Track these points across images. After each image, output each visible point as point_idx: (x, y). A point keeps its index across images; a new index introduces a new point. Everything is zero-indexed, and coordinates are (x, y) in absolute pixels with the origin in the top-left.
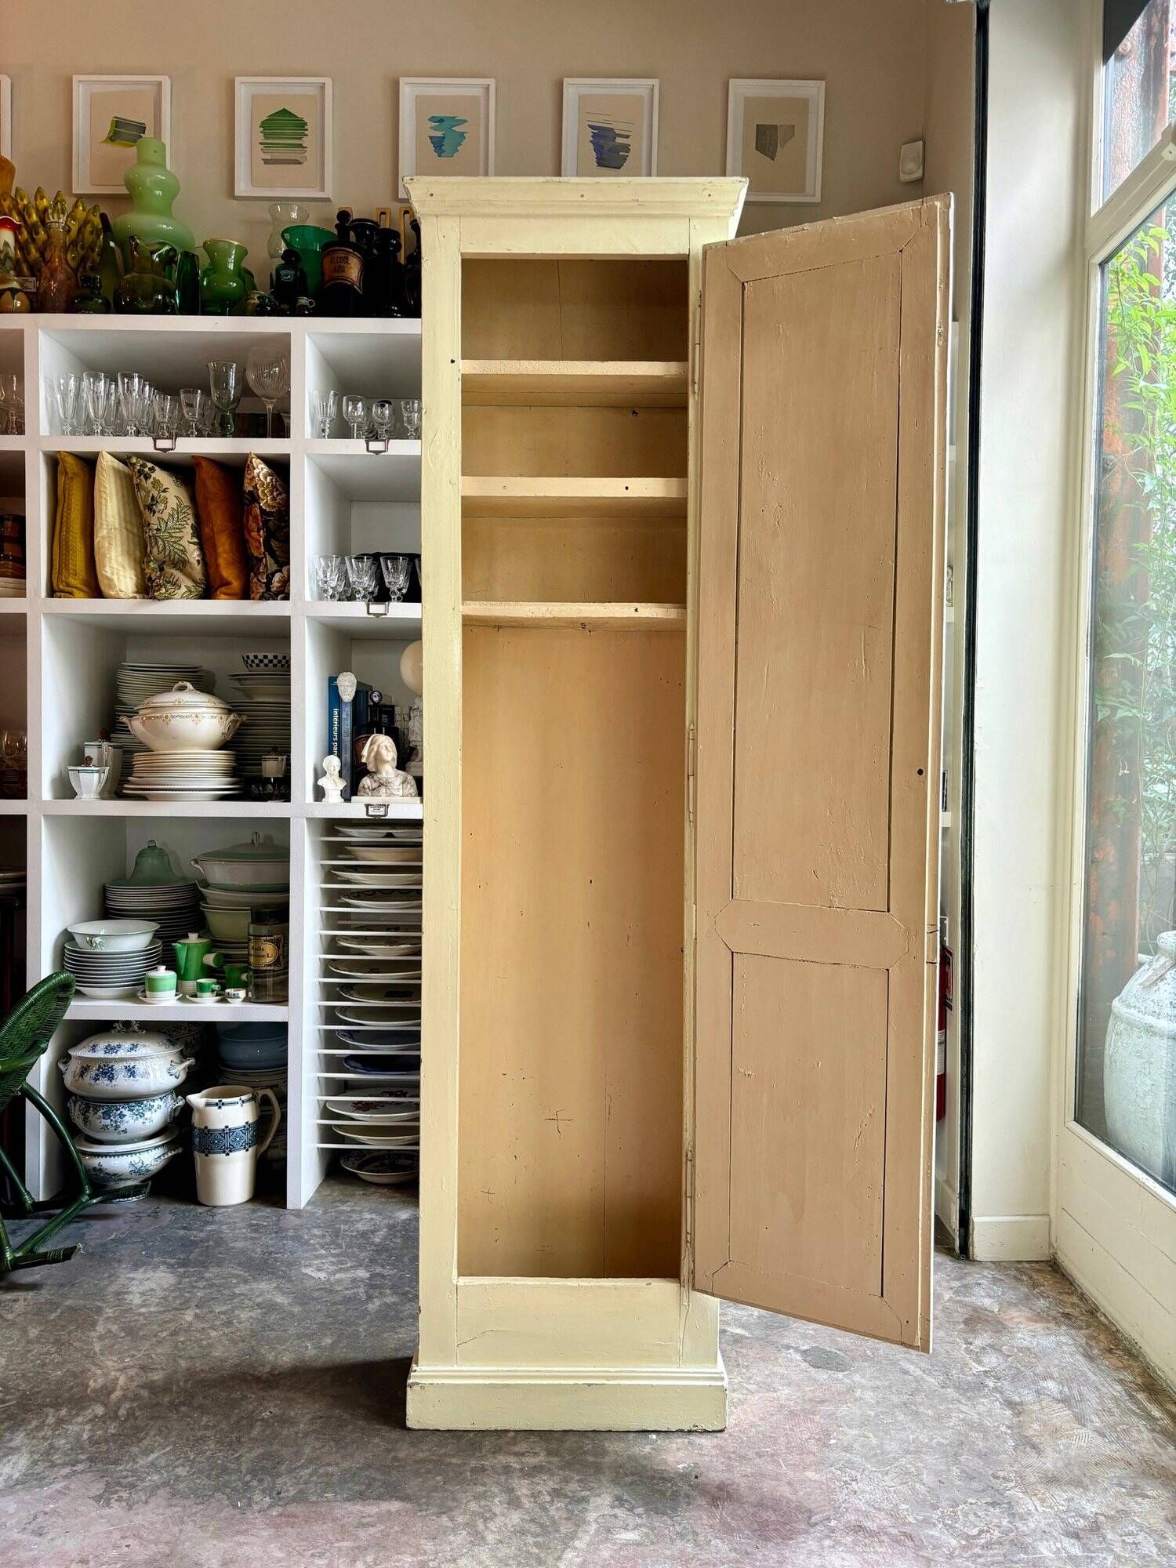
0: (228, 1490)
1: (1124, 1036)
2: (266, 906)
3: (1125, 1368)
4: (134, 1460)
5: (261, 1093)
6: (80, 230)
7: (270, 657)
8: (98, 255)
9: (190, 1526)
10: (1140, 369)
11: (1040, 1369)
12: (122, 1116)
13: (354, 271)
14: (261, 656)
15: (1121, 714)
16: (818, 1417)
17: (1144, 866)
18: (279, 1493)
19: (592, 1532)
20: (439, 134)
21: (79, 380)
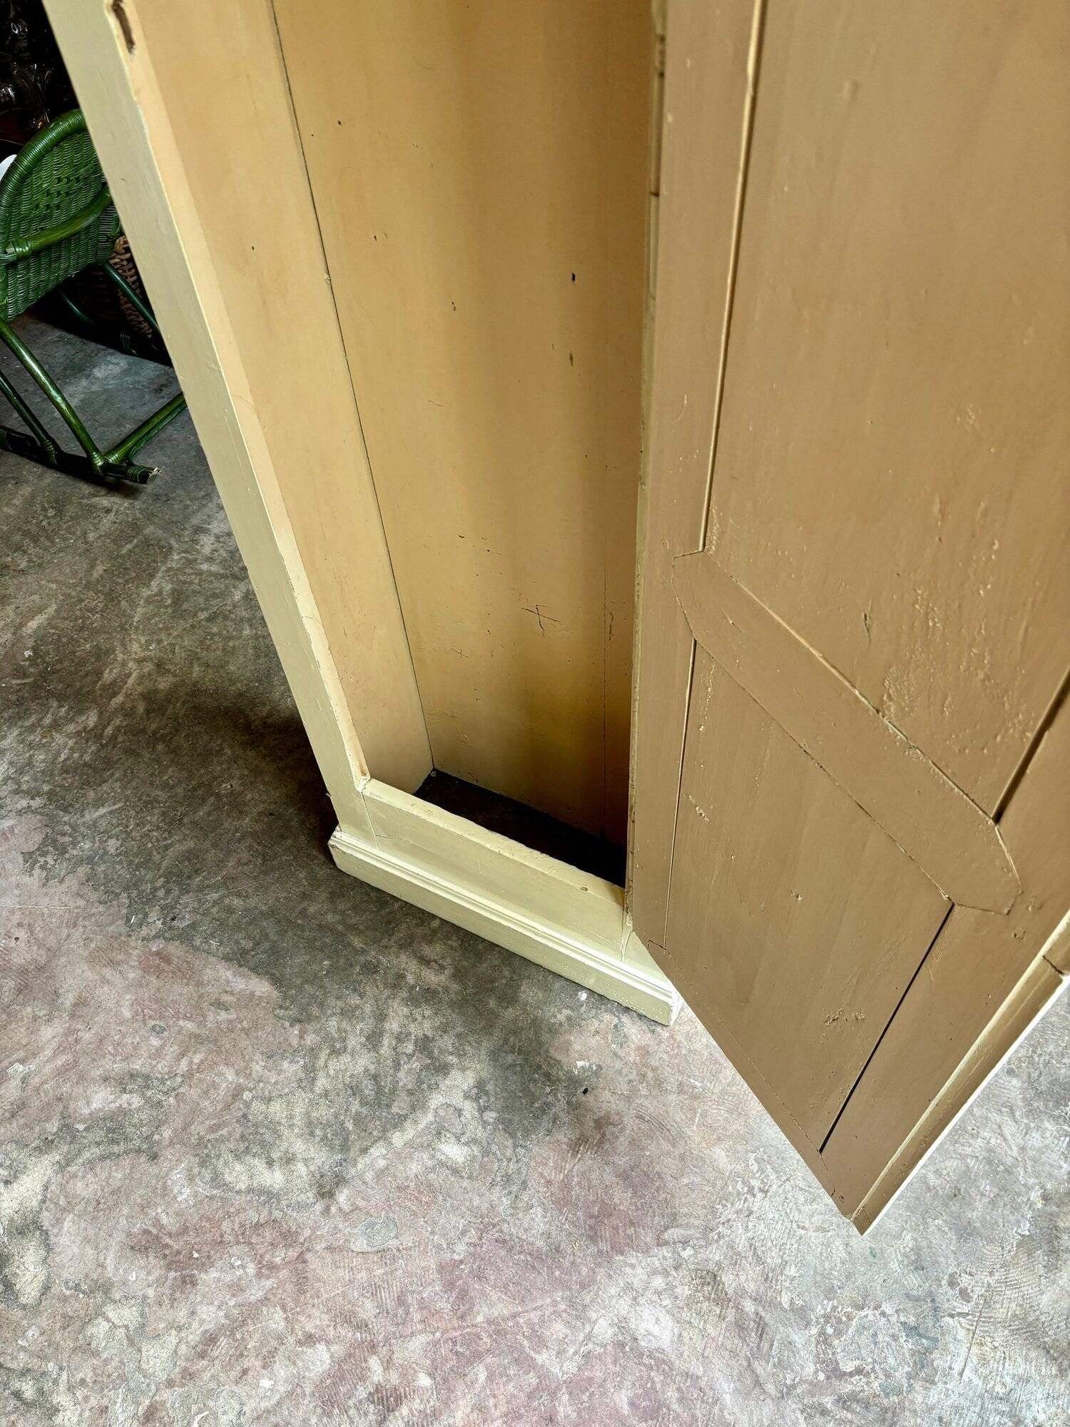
0: (134, 894)
9: (78, 933)
18: (173, 919)
19: (421, 1126)
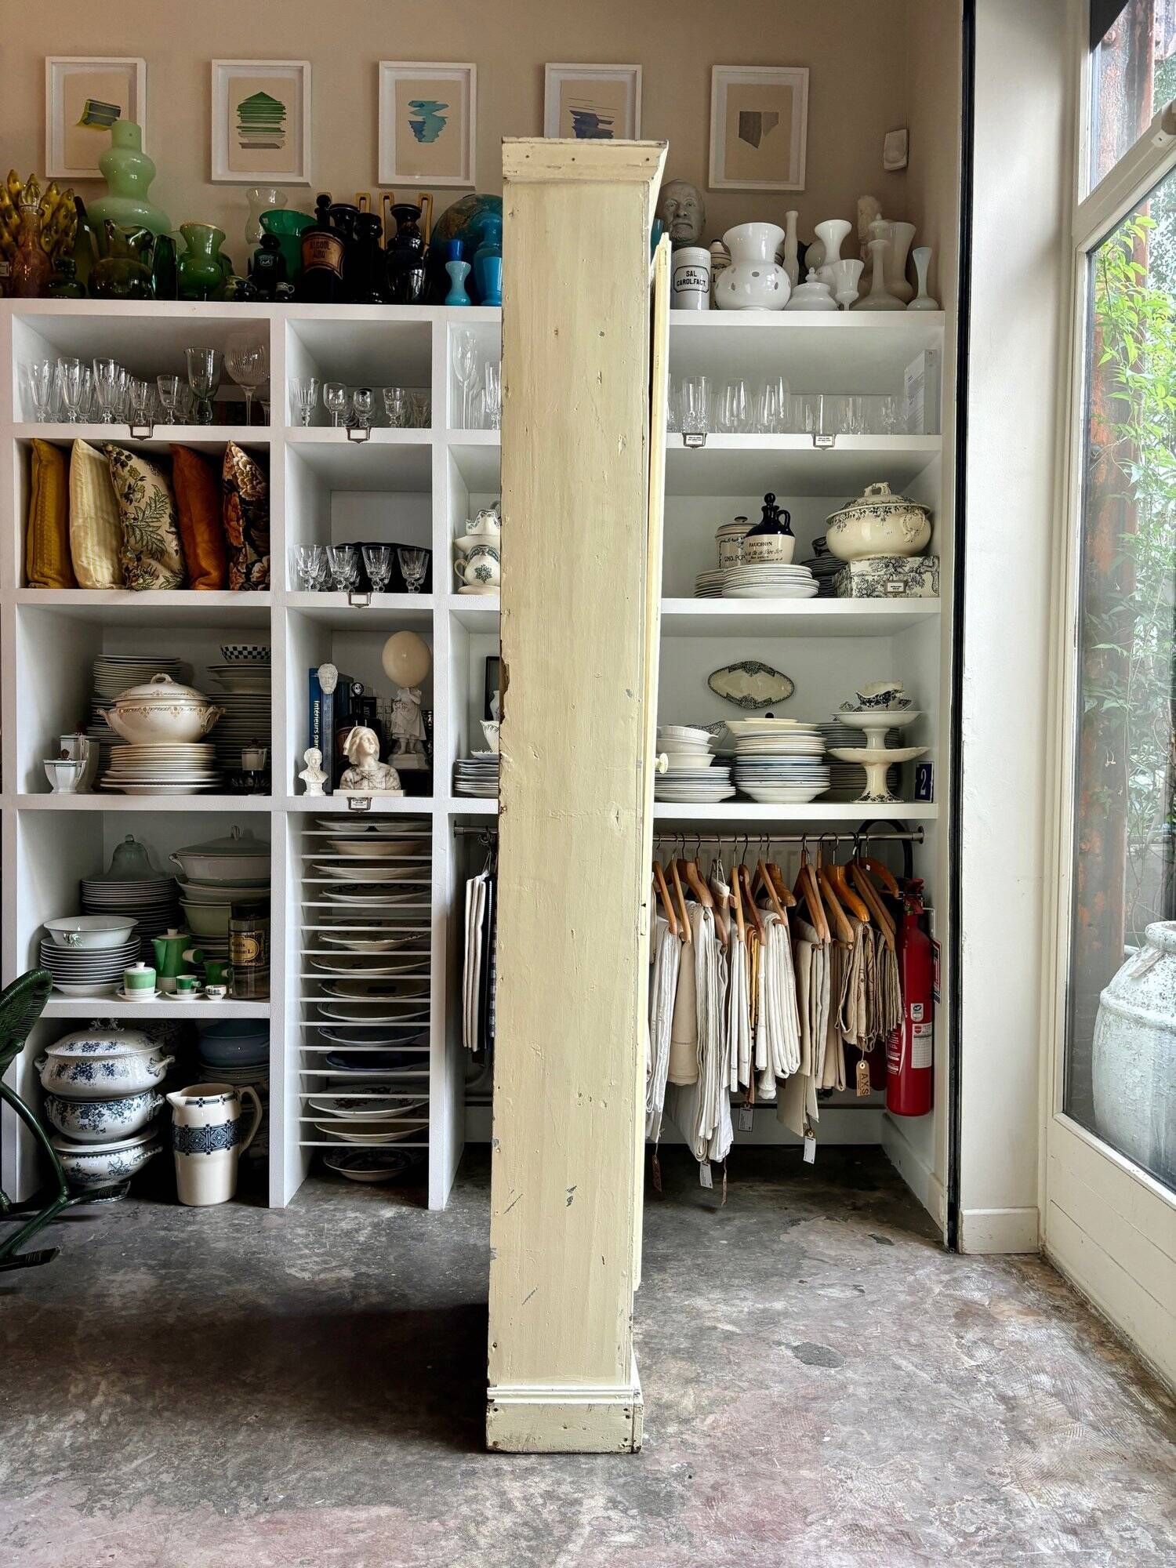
0: (214, 1497)
1: (1113, 1028)
2: (246, 901)
3: (1117, 1360)
4: (116, 1467)
5: (242, 1091)
6: (54, 214)
7: (250, 648)
8: (73, 239)
9: (176, 1534)
10: (1126, 358)
11: (1032, 1363)
12: (100, 1115)
13: (334, 256)
14: (240, 648)
15: (1109, 704)
16: (811, 1414)
17: (1129, 858)
18: (266, 1499)
20: (420, 119)
21: (53, 366)
